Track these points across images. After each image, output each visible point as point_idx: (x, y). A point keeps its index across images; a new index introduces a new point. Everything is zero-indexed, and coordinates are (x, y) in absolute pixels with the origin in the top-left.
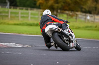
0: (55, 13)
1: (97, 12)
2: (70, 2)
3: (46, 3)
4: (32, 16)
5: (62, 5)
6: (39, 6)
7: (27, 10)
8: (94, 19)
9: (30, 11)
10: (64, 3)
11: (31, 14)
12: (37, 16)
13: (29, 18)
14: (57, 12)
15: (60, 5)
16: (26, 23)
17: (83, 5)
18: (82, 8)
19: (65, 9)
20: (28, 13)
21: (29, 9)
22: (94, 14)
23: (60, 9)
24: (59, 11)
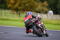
0: (19, 12)
1: (44, 12)
2: (28, 6)
3: (14, 6)
4: (5, 14)
5: (23, 8)
6: (9, 8)
7: (2, 10)
8: (42, 16)
9: (3, 11)
10: (24, 6)
11: (4, 13)
12: (7, 14)
13: (3, 15)
14: (20, 12)
15: (22, 8)
16: (1, 18)
17: (36, 8)
18: (35, 10)
19: (25, 10)
20: (2, 12)
21: (3, 9)
22: (42, 13)
23: (22, 10)
24: (21, 11)
